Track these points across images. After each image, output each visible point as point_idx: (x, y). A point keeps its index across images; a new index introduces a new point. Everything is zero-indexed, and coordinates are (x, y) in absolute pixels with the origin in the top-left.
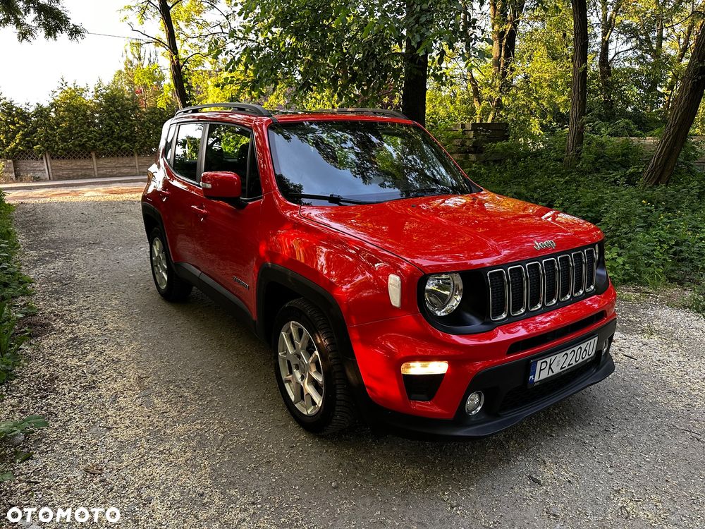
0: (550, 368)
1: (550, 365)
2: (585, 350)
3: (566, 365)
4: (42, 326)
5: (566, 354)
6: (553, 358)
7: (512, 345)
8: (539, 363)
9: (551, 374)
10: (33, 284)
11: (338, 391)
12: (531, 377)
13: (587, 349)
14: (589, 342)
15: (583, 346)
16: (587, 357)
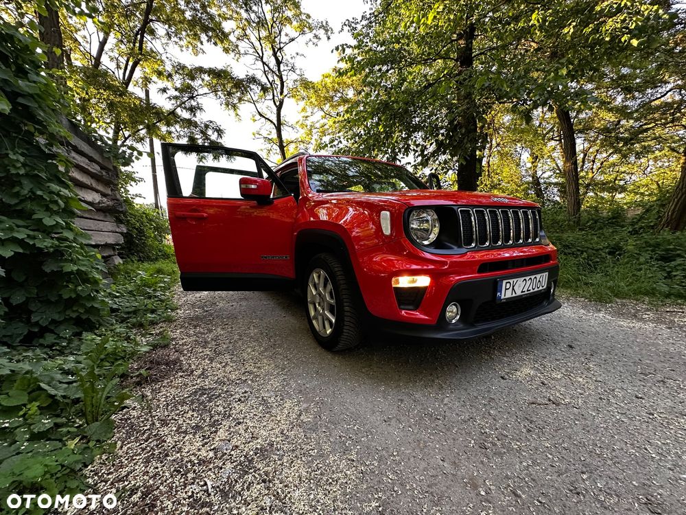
0: (513, 289)
1: (513, 287)
2: (539, 281)
3: (525, 289)
4: (167, 364)
5: (525, 280)
6: (515, 280)
7: (481, 265)
8: (504, 282)
9: (514, 295)
10: (178, 311)
11: (345, 304)
12: (499, 294)
13: (541, 280)
14: (542, 274)
15: (538, 276)
16: (541, 288)
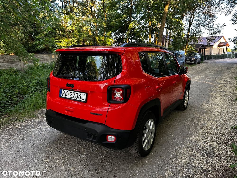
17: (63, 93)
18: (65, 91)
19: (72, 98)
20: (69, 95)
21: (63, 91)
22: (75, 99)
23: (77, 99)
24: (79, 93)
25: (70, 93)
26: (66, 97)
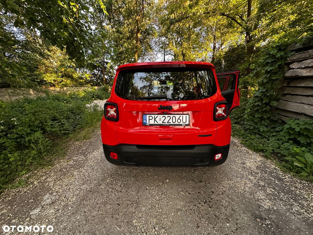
17: (149, 119)
18: (153, 116)
19: (166, 123)
20: (160, 120)
21: (149, 116)
22: (172, 123)
23: (176, 123)
24: (177, 116)
25: (161, 118)
26: (156, 123)
